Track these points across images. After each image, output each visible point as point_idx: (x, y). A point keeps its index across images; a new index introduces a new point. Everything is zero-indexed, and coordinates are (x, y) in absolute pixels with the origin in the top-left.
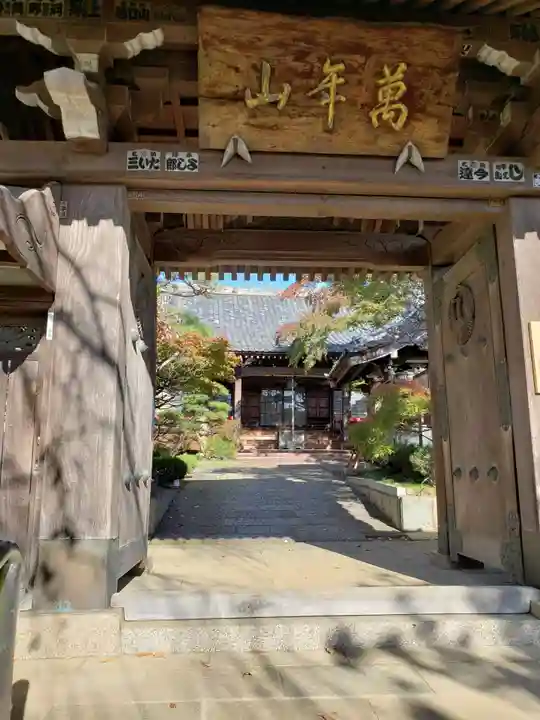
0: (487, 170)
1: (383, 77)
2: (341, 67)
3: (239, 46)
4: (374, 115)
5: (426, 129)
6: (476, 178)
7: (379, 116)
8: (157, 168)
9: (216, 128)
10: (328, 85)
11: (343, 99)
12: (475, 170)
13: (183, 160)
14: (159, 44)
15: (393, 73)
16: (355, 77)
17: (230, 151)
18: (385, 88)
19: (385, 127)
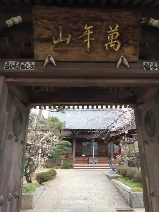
0: (156, 66)
1: (110, 30)
2: (91, 27)
3: (49, 20)
4: (106, 45)
5: (129, 50)
6: (151, 69)
7: (109, 46)
8: (17, 68)
9: (41, 52)
10: (87, 34)
11: (93, 39)
12: (151, 66)
13: (28, 65)
14: (21, 22)
15: (113, 28)
16: (97, 31)
17: (47, 60)
18: (111, 35)
19: (111, 50)
